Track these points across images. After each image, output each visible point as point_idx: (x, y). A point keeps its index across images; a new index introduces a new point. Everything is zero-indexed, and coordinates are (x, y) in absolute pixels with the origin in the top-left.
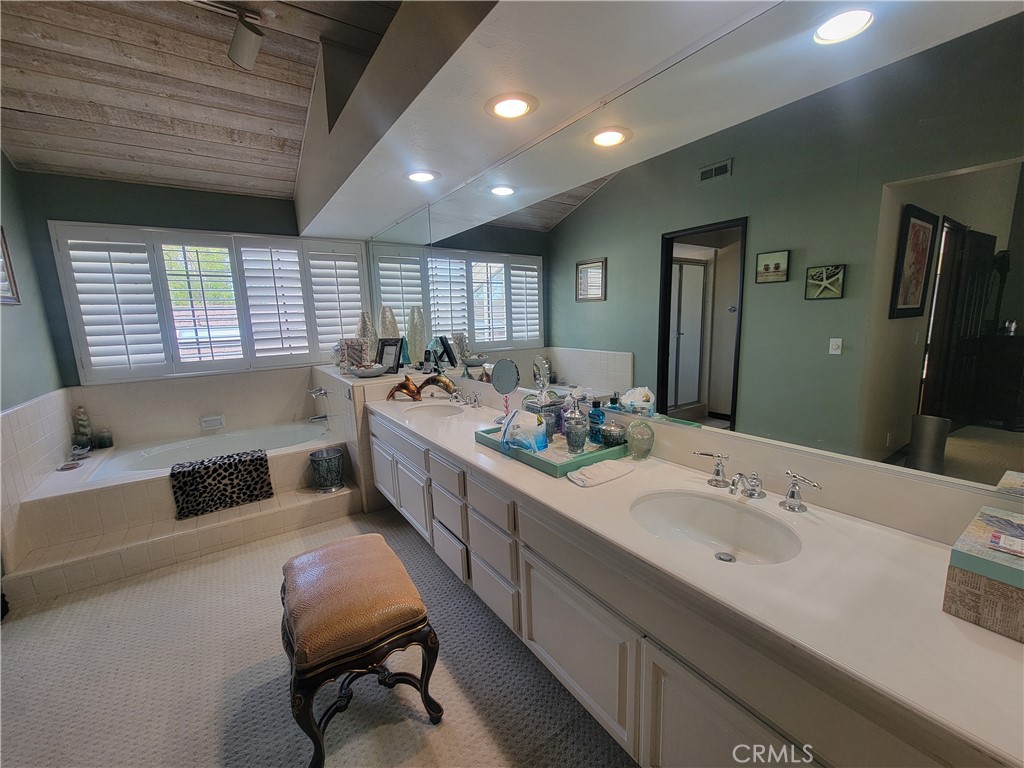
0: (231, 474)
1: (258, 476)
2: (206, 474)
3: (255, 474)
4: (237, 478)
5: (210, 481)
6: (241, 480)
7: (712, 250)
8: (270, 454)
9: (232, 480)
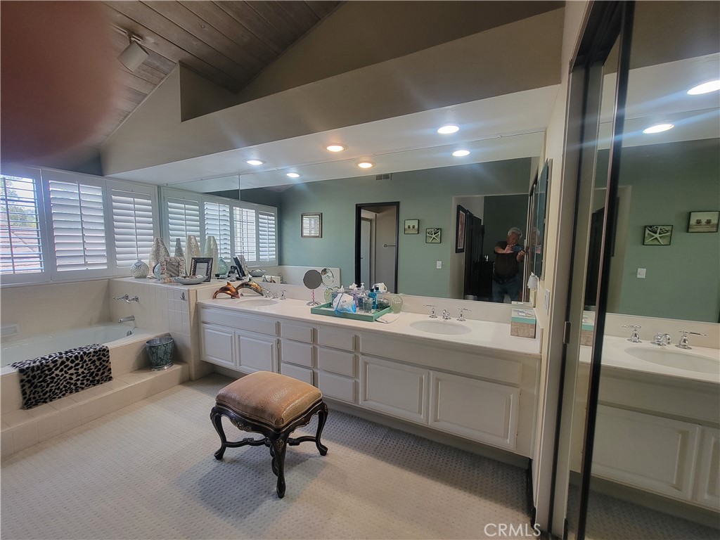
0: (78, 364)
1: (101, 364)
2: (54, 367)
3: (97, 363)
4: (82, 367)
5: (57, 372)
6: (85, 369)
7: (374, 214)
8: (110, 345)
9: (78, 369)
